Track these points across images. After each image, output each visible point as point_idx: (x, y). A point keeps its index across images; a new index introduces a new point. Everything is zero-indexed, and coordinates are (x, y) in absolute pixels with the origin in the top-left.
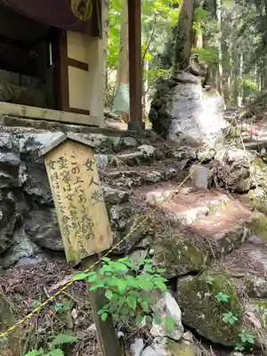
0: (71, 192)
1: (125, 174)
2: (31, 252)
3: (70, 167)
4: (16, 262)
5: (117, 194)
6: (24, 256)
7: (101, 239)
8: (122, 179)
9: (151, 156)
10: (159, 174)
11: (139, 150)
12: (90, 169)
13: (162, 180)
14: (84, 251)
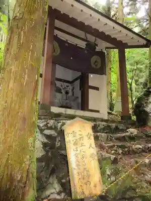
0: (78, 152)
1: (117, 146)
2: (58, 190)
3: (78, 137)
4: (49, 196)
5: (110, 157)
6: (54, 193)
7: (95, 186)
8: (115, 148)
9: (136, 136)
10: (141, 147)
11: (128, 132)
12: (89, 138)
13: (143, 151)
14: (83, 193)
